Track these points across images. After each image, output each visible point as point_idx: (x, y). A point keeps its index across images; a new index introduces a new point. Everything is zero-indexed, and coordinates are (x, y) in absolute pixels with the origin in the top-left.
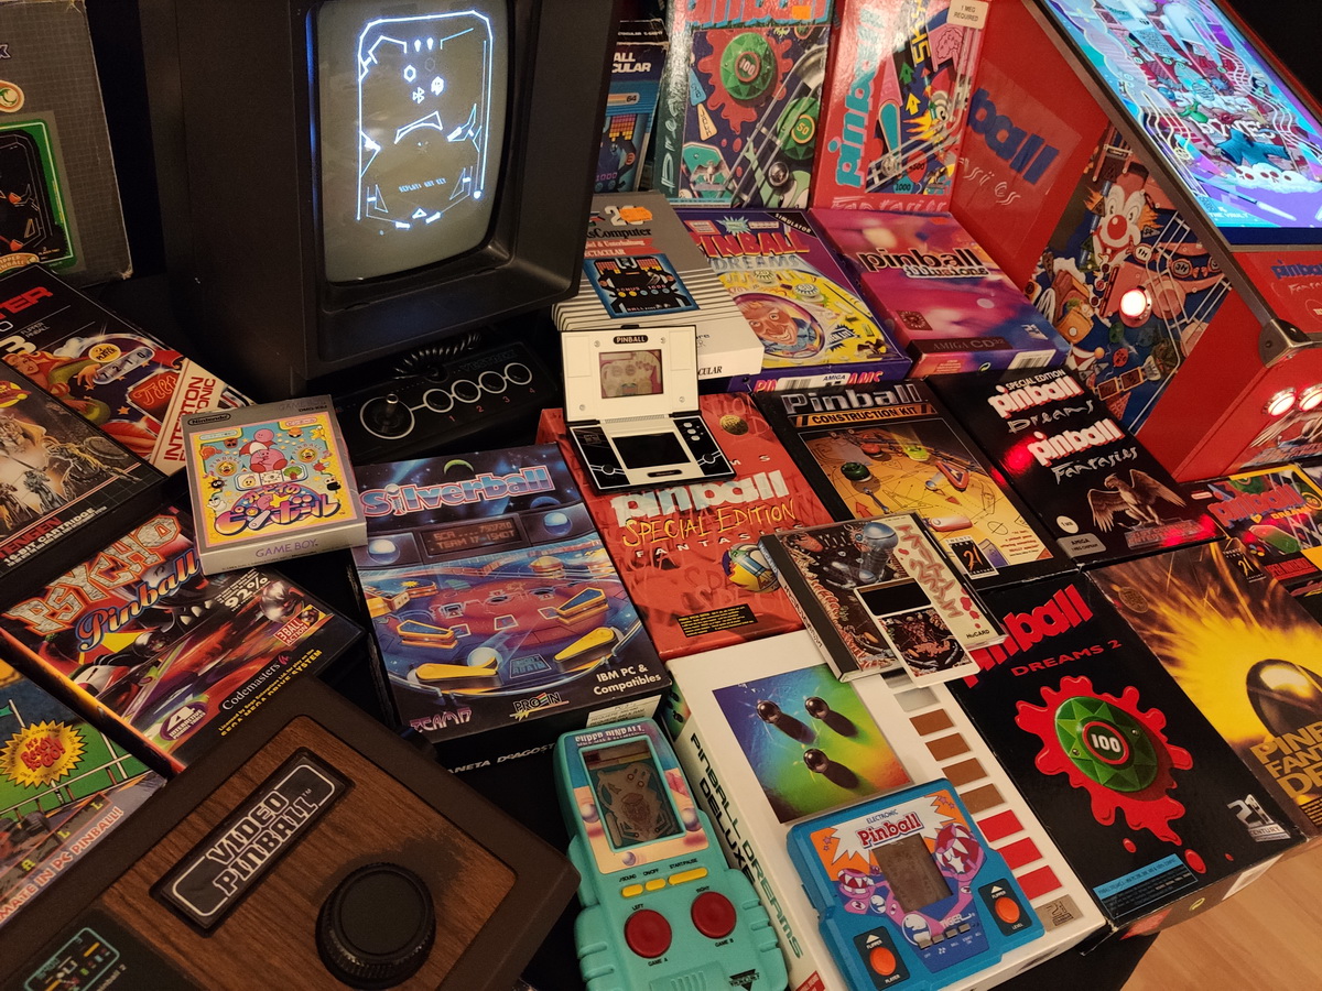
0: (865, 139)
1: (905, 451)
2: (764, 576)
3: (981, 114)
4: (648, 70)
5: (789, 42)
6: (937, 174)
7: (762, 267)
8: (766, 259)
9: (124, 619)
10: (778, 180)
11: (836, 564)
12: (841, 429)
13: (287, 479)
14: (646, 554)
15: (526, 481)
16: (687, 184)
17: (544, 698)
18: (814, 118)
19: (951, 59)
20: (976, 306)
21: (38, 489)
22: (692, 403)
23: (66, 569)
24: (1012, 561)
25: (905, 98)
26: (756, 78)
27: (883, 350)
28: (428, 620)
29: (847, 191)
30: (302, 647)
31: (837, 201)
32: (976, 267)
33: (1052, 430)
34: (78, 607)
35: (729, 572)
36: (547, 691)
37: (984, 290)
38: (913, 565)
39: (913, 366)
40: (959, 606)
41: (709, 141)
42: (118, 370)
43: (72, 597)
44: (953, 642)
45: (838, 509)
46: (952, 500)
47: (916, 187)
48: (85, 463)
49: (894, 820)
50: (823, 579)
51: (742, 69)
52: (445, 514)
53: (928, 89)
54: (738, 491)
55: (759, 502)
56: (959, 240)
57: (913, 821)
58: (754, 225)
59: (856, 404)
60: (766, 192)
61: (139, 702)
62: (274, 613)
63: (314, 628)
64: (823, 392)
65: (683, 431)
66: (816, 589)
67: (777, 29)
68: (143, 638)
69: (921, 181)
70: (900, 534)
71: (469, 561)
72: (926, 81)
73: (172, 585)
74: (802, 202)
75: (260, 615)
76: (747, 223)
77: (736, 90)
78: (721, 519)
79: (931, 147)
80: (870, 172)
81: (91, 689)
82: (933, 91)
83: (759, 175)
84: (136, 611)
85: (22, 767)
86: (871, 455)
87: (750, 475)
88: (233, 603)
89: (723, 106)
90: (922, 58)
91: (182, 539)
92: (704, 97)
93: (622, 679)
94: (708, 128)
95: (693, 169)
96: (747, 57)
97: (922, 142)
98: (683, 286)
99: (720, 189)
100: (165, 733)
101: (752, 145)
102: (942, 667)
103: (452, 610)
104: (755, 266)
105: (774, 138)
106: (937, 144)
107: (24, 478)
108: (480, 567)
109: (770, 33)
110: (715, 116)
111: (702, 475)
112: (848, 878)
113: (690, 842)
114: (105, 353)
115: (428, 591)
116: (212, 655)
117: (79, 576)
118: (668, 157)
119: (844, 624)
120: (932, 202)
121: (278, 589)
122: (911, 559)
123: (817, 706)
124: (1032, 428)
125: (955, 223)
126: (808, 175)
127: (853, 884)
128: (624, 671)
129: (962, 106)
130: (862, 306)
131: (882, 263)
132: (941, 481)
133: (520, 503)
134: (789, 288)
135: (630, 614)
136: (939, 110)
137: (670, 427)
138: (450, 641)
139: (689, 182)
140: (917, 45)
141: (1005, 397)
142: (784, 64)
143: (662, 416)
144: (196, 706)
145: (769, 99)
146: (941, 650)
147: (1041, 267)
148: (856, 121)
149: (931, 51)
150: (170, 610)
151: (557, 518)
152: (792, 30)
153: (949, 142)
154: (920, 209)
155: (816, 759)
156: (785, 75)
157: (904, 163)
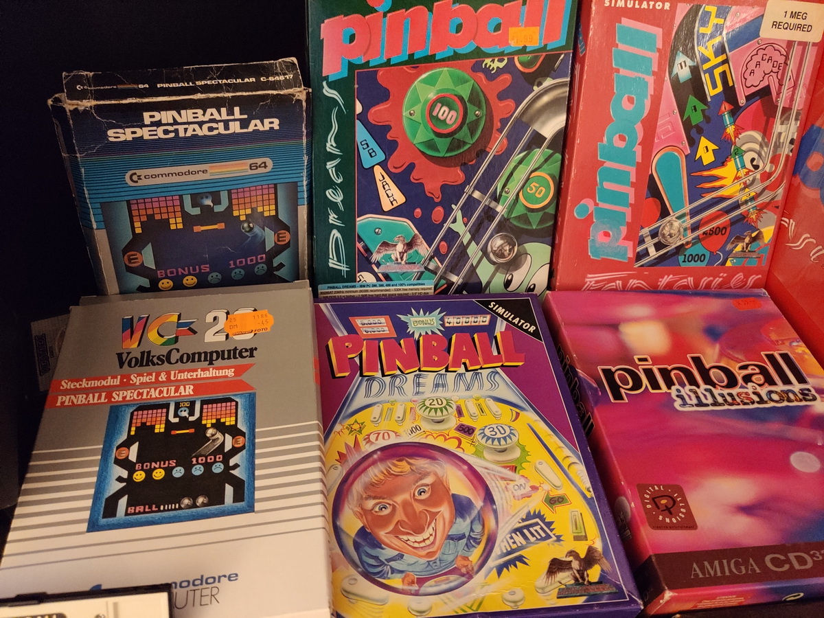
0: (632, 200)
3: (814, 161)
4: (276, 127)
5: (507, 78)
6: (747, 240)
7: (440, 393)
8: (451, 377)
10: (502, 256)
16: (367, 264)
18: (553, 177)
19: (768, 88)
20: (785, 469)
25: (693, 143)
26: (460, 127)
27: (594, 574)
29: (607, 265)
31: (593, 279)
37: (804, 433)
41: (395, 212)
47: (713, 258)
51: (437, 118)
53: (730, 130)
56: (774, 337)
58: (452, 321)
60: (485, 272)
67: (488, 61)
69: (722, 249)
72: (727, 119)
76: (442, 319)
77: (430, 144)
79: (736, 206)
80: (642, 241)
82: (737, 134)
83: (474, 251)
89: (411, 167)
90: (720, 88)
92: (381, 156)
94: (391, 195)
95: (374, 248)
96: (442, 100)
97: (723, 199)
98: (251, 459)
99: (416, 269)
101: (459, 215)
104: (428, 391)
105: (493, 204)
106: (746, 202)
109: (477, 68)
110: (401, 180)
118: (335, 234)
120: (740, 276)
126: (549, 248)
129: (786, 150)
131: (637, 384)
134: (467, 430)
136: (747, 157)
139: (370, 263)
140: (710, 71)
142: (502, 108)
145: (482, 154)
148: (617, 177)
149: (735, 78)
152: (511, 61)
153: (765, 198)
154: (720, 286)
156: (504, 122)
157: (694, 228)
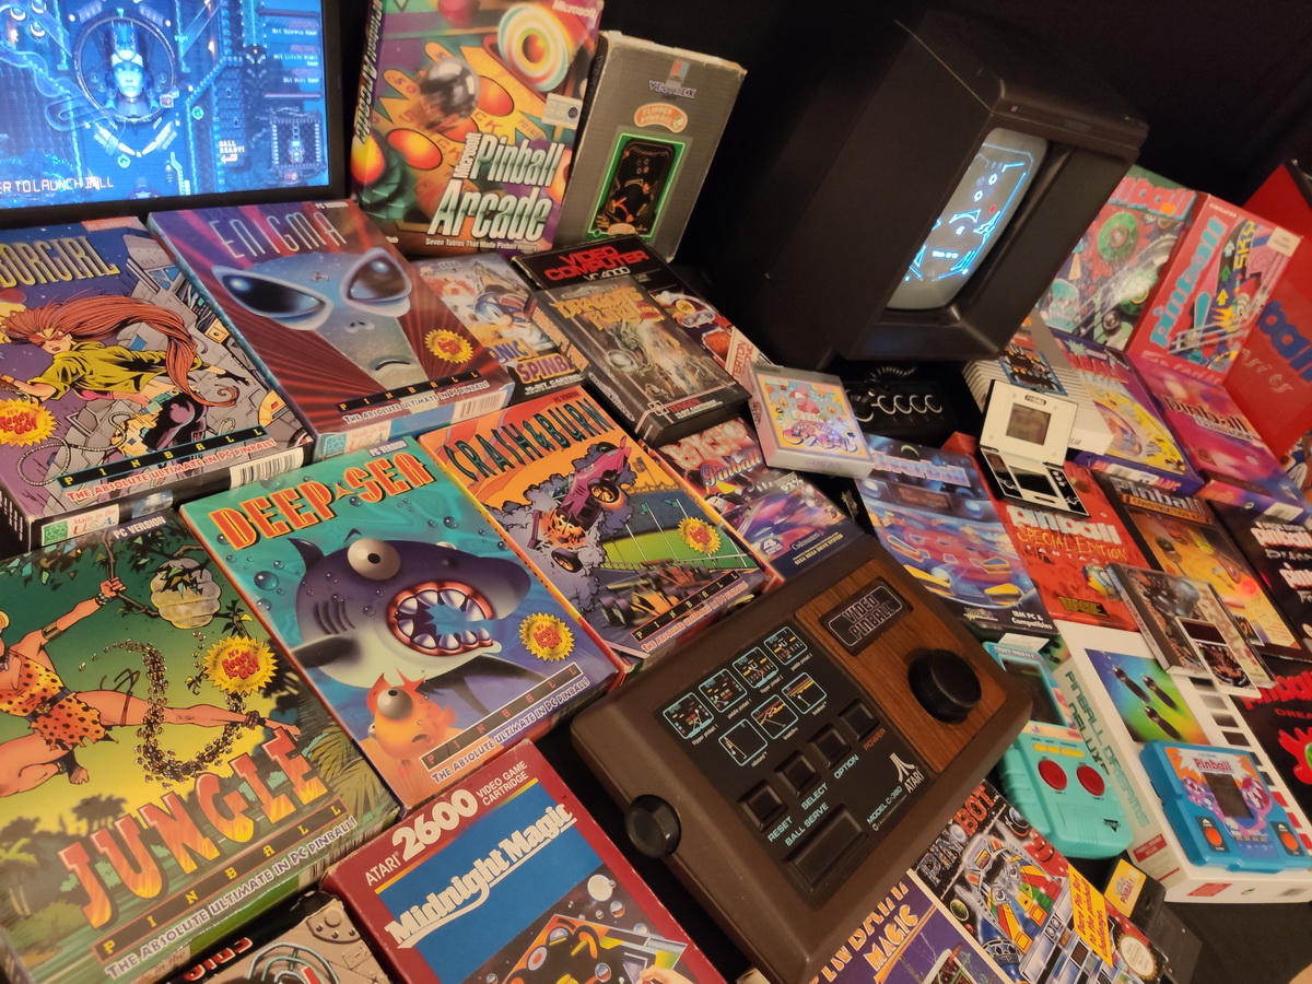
0: (1180, 312)
1: (1198, 544)
2: (1111, 590)
3: (1272, 319)
5: (1152, 227)
6: (1222, 356)
7: (1096, 384)
8: (1098, 378)
9: (726, 476)
10: (1109, 325)
11: (1160, 598)
12: (1153, 513)
13: (822, 421)
14: (1033, 549)
15: (952, 474)
17: (983, 612)
19: (1260, 273)
20: (1246, 460)
21: (683, 378)
22: (1060, 459)
23: (688, 434)
24: (1274, 641)
25: (1219, 291)
26: (1121, 246)
27: (1183, 468)
28: (903, 540)
29: (1155, 348)
30: (830, 530)
31: (1146, 354)
32: (1244, 433)
33: (1297, 565)
34: (698, 461)
35: (1087, 579)
36: (984, 609)
37: (1251, 451)
38: (1211, 616)
39: (1203, 486)
40: (1244, 654)
41: (1074, 282)
42: (695, 321)
43: (694, 452)
44: (1242, 673)
45: (1155, 564)
46: (1230, 586)
47: (1204, 361)
48: (705, 371)
49: (1216, 761)
50: (1154, 603)
51: (1114, 237)
52: (904, 478)
53: (1237, 290)
54: (1088, 530)
55: (1101, 542)
56: (1231, 409)
57: (1225, 765)
58: (1089, 352)
59: (1161, 500)
60: (1098, 332)
61: (745, 526)
62: (811, 503)
63: (834, 521)
64: (1139, 484)
65: (1054, 477)
66: (1151, 609)
67: (1148, 216)
68: (739, 491)
69: (1209, 357)
70: (1201, 594)
71: (923, 513)
72: (1238, 283)
73: (748, 466)
74: (1120, 346)
75: (802, 502)
76: (1084, 350)
77: (1104, 251)
78: (1078, 544)
79: (1224, 334)
80: (1175, 339)
81: (716, 509)
82: (1241, 291)
83: (1098, 317)
84: (731, 474)
85: (691, 540)
86: (1174, 537)
87: (1095, 522)
88: (785, 488)
89: (1091, 259)
90: (1240, 266)
91: (748, 440)
92: (1082, 249)
93: (1027, 619)
94: (1076, 272)
95: (1055, 298)
96: (1118, 229)
97: (1219, 328)
98: (1056, 378)
99: (1069, 318)
100: (763, 549)
101: (1100, 294)
102: (1236, 685)
103: (918, 539)
104: (1091, 382)
106: (1230, 333)
107: (674, 369)
108: (930, 519)
109: (1142, 218)
110: (1084, 265)
111: (1068, 509)
112: (1189, 782)
113: (1071, 734)
114: (686, 307)
115: (902, 522)
116: (779, 514)
117: (694, 440)
119: (1170, 637)
120: (1211, 376)
121: (810, 489)
122: (1210, 614)
123: (1150, 683)
124: (1282, 560)
125: (1227, 396)
126: (1132, 328)
127: (1192, 786)
128: (1030, 615)
129: (1257, 310)
130: (1167, 433)
131: (1179, 408)
132: (1222, 571)
133: (950, 488)
134: (1115, 404)
135: (1027, 582)
136: (1239, 307)
137: (1043, 471)
138: (920, 557)
140: (1240, 255)
141: (1262, 532)
142: (1143, 242)
143: (1037, 461)
144: (778, 542)
146: (1235, 675)
147: (1300, 445)
148: (1179, 298)
149: (1248, 262)
150: (750, 480)
151: (973, 505)
152: (1157, 220)
153: (1238, 334)
154: (1204, 378)
155: (1152, 714)
156: (1141, 250)
157: (1202, 340)
